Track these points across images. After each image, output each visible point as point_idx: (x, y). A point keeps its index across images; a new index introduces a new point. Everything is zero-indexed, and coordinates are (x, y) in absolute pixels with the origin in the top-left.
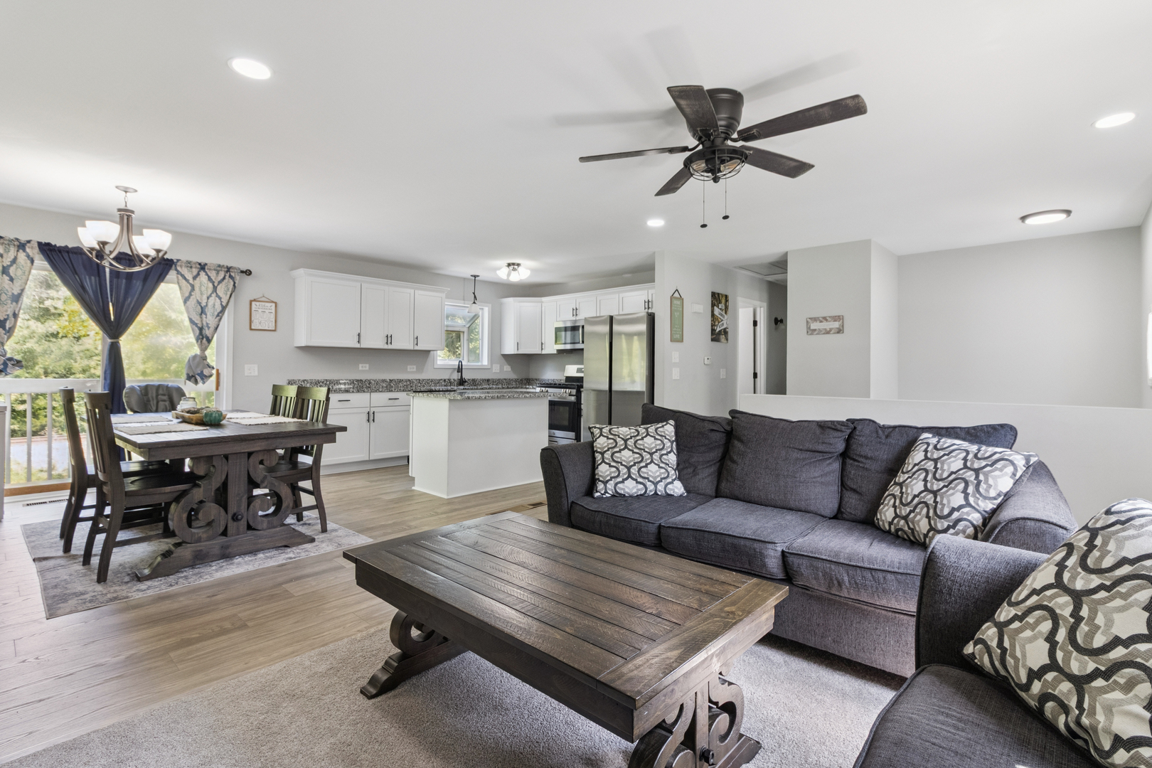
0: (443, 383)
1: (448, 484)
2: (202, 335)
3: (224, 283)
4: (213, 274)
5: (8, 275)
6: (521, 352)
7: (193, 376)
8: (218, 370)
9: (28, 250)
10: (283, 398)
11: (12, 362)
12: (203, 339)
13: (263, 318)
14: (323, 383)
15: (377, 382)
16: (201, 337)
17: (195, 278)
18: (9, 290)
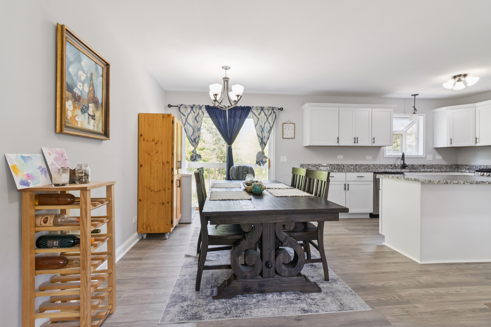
0: (390, 167)
1: (421, 252)
2: (262, 142)
3: (271, 115)
4: (266, 112)
5: (196, 120)
6: (453, 145)
7: (259, 162)
8: (269, 159)
9: (202, 109)
10: (298, 175)
11: (198, 156)
12: (263, 144)
13: (289, 133)
14: (318, 166)
15: (348, 166)
16: (262, 143)
17: (259, 115)
18: (197, 126)
